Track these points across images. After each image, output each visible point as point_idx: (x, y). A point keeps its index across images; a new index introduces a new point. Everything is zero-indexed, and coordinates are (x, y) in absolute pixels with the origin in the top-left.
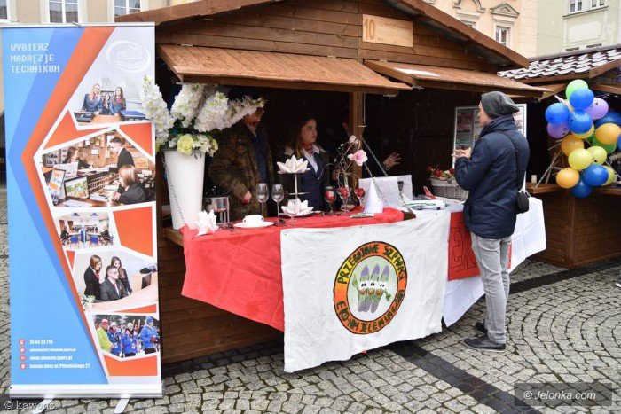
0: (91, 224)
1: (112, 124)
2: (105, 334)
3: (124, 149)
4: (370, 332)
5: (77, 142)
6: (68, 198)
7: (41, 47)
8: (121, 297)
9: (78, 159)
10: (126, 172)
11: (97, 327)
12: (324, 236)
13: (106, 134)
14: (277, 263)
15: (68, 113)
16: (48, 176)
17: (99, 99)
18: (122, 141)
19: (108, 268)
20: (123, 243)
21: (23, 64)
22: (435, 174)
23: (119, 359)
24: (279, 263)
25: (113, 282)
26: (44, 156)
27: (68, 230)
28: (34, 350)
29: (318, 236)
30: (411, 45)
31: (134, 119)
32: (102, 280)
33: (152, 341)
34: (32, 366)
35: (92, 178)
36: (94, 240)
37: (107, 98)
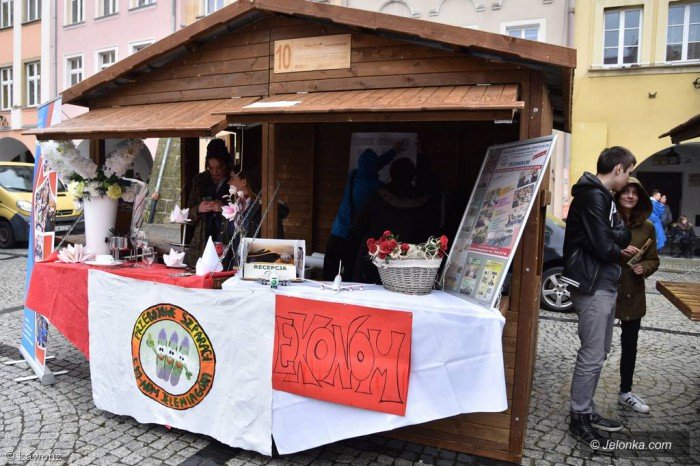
4: (173, 407)
30: (348, 65)
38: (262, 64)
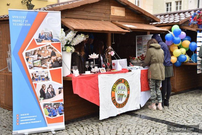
0: (42, 74)
1: (48, 43)
2: (47, 110)
3: (53, 51)
4: (121, 108)
5: (37, 48)
6: (34, 66)
7: (23, 17)
8: (52, 97)
9: (37, 54)
10: (53, 58)
11: (44, 108)
12: (109, 77)
13: (47, 46)
14: (97, 84)
15: (34, 39)
16: (27, 59)
17: (44, 35)
18: (52, 48)
19: (48, 88)
20: (53, 80)
21: (17, 23)
23: (51, 118)
25: (49, 93)
26: (26, 53)
27: (34, 77)
28: (22, 118)
29: (107, 76)
31: (56, 41)
32: (46, 92)
33: (62, 111)
34: (21, 124)
35: (42, 60)
36: (43, 80)
37: (47, 35)
38: (108, 12)
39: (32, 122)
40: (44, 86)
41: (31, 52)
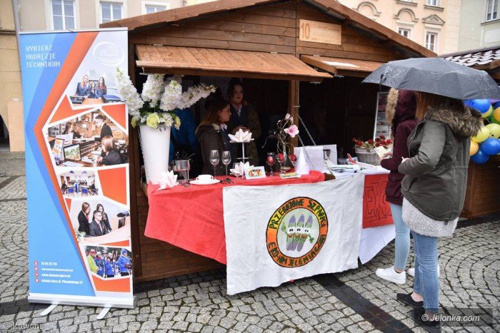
1: (96, 105)
2: (93, 260)
3: (105, 124)
4: (296, 266)
5: (72, 118)
6: (66, 160)
7: (47, 48)
8: (104, 234)
9: (73, 131)
10: (107, 141)
11: (87, 255)
12: (259, 192)
13: (93, 113)
14: (220, 212)
15: (66, 97)
16: (52, 143)
17: (87, 86)
18: (104, 118)
19: (95, 212)
20: (106, 194)
21: (34, 60)
22: (357, 143)
23: (102, 278)
24: (221, 212)
25: (98, 222)
26: (49, 129)
27: (66, 183)
28: (44, 269)
29: (253, 192)
30: (340, 44)
31: (113, 101)
32: (90, 221)
33: (126, 267)
34: (43, 281)
35: (82, 145)
36: (85, 191)
37: (93, 86)
38: (291, 33)
39: (64, 282)
40: (86, 206)
41: (60, 127)
